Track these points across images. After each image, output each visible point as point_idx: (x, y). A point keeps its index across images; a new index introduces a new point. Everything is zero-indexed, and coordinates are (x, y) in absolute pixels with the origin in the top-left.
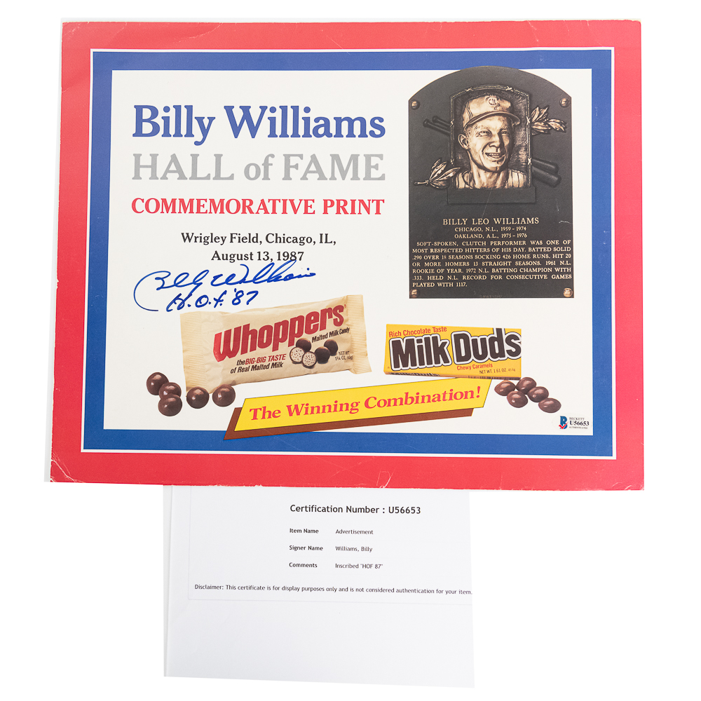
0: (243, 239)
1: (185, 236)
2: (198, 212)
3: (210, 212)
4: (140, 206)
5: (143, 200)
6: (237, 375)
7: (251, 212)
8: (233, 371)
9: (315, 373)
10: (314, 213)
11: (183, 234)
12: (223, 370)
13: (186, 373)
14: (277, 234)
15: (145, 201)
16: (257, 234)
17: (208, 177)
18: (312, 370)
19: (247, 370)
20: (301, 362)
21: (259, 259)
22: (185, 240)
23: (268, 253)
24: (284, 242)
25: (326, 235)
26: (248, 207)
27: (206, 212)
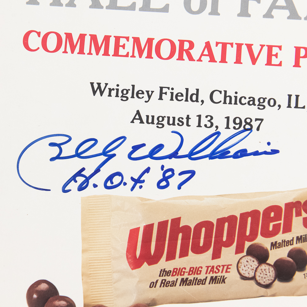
0: (177, 96)
1: (96, 86)
2: (116, 54)
3: (133, 56)
4: (35, 41)
5: (39, 34)
6: (159, 292)
7: (191, 58)
8: (153, 285)
9: (274, 295)
10: (280, 64)
11: (92, 84)
12: (139, 281)
13: (84, 283)
14: (225, 92)
15: (42, 35)
16: (198, 90)
17: (132, 7)
18: (269, 291)
19: (173, 284)
20: (254, 278)
21: (199, 126)
22: (94, 93)
23: (212, 118)
24: (236, 103)
25: (297, 96)
26: (186, 50)
27: (127, 55)
